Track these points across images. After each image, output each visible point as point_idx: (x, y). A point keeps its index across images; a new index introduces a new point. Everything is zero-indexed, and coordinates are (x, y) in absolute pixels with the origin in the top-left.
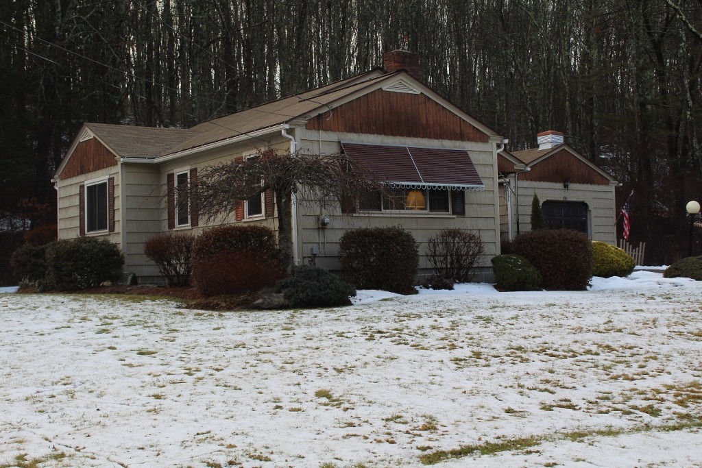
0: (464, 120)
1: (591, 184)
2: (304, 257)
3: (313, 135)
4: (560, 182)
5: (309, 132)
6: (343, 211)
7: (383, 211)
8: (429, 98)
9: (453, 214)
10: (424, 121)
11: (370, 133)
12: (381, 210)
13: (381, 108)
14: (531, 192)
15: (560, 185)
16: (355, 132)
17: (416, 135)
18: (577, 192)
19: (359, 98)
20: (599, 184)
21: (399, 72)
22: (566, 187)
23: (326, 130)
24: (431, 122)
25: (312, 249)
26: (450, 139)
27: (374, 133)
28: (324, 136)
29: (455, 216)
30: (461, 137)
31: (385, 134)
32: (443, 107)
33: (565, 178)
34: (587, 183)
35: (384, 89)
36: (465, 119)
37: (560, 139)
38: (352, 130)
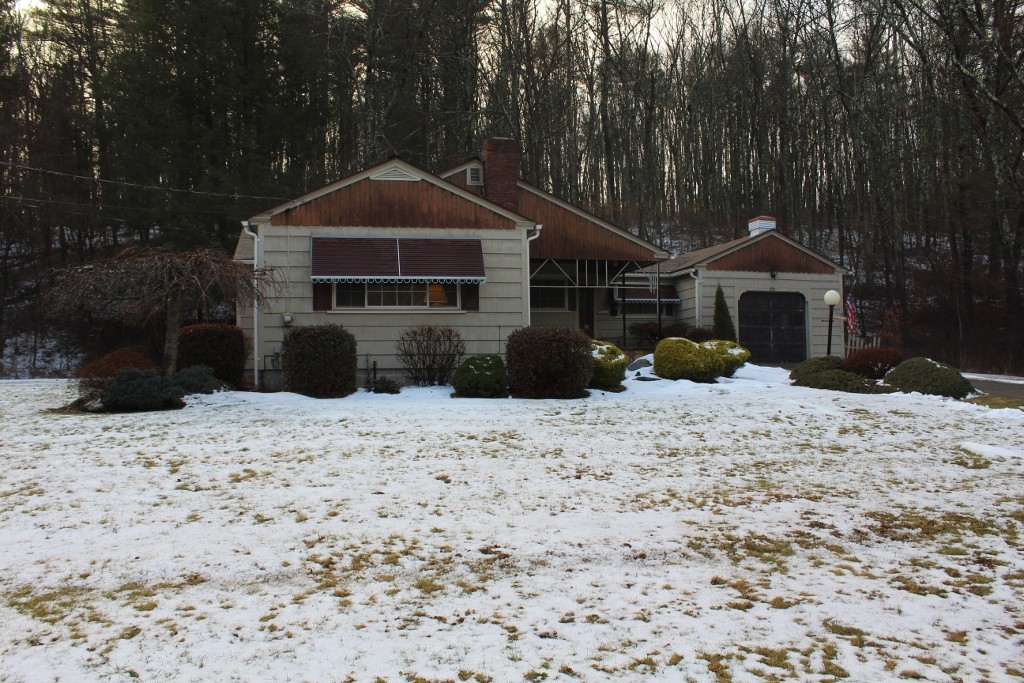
0: (481, 206)
1: (809, 272)
2: (265, 356)
3: (281, 230)
4: (766, 271)
5: (276, 228)
6: (316, 307)
7: (367, 307)
8: (433, 185)
9: (463, 309)
10: (425, 209)
11: (353, 226)
12: (363, 305)
13: (367, 199)
14: (715, 282)
15: (767, 275)
16: (333, 226)
17: (414, 225)
18: (787, 282)
19: (340, 190)
20: (820, 273)
21: (391, 158)
22: (773, 276)
23: (297, 225)
24: (435, 210)
25: (274, 349)
26: (461, 227)
27: (357, 225)
28: (293, 231)
29: (464, 312)
30: (477, 224)
31: (373, 226)
32: (453, 194)
33: (772, 266)
34: (804, 272)
35: (371, 178)
36: (482, 204)
37: (772, 225)
38: (329, 223)
